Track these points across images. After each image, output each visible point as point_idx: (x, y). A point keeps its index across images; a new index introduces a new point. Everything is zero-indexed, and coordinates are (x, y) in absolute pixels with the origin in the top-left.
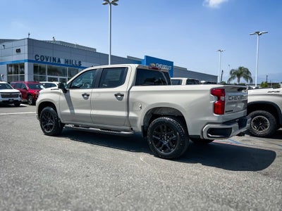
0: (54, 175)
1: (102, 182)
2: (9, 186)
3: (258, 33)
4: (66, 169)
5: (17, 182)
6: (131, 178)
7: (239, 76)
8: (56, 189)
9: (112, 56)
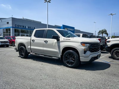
0: (25, 79)
1: (48, 83)
2: (3, 85)
3: (112, 14)
4: (31, 76)
5: (7, 83)
6: (62, 80)
7: (102, 33)
8: (26, 87)
9: (48, 25)
